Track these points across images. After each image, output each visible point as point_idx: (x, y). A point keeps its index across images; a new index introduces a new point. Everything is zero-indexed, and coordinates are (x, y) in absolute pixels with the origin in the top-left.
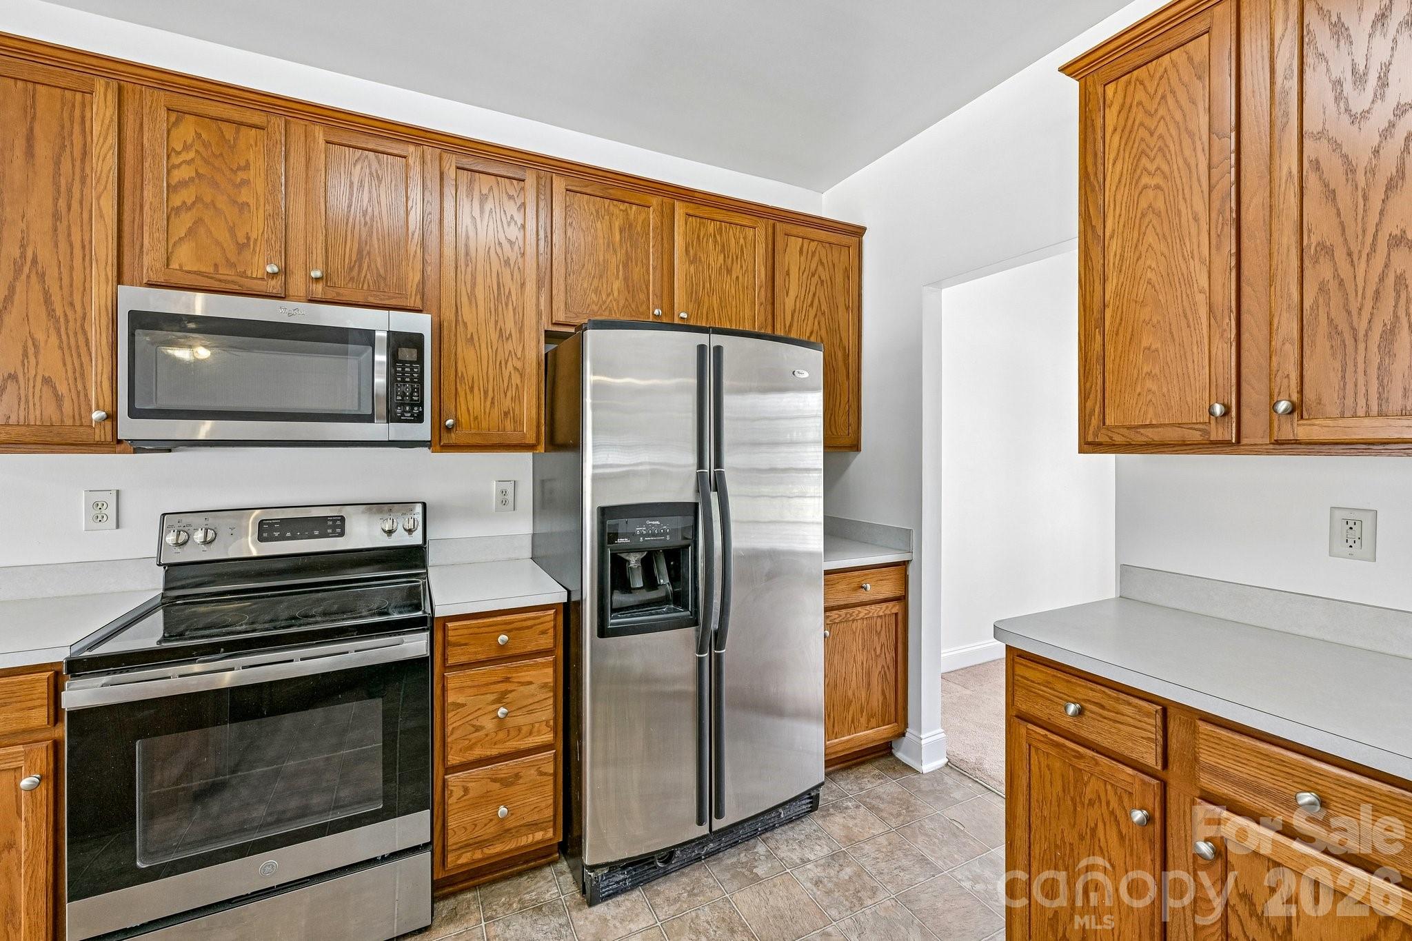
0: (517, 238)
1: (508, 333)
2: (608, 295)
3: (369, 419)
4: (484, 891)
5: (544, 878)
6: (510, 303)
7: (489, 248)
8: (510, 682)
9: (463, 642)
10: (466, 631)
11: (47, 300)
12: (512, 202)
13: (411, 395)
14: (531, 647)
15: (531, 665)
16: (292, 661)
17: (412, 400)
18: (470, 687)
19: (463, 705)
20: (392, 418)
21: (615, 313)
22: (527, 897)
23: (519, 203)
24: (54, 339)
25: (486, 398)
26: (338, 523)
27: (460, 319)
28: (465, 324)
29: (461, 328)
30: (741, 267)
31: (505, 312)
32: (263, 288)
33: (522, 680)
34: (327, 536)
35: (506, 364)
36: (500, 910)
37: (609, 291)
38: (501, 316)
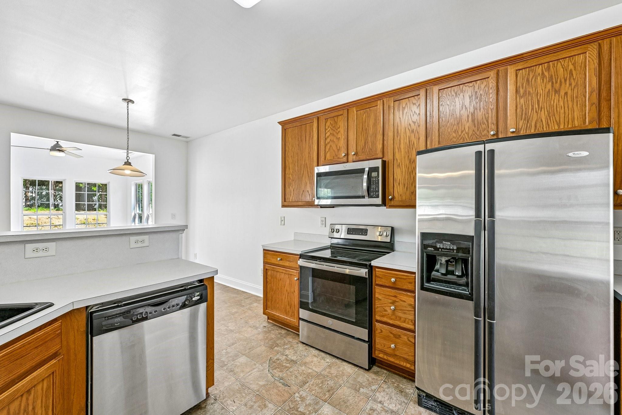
0: (417, 120)
1: (413, 160)
2: (462, 132)
3: (363, 197)
4: (390, 373)
5: (412, 385)
6: (414, 147)
7: (406, 128)
8: (397, 298)
9: (381, 277)
10: (381, 273)
11: (308, 173)
12: (415, 106)
13: (376, 189)
14: (405, 287)
15: (405, 294)
16: (335, 267)
17: (376, 190)
18: (383, 294)
19: (381, 300)
20: (370, 196)
21: (466, 139)
22: (401, 386)
23: (417, 105)
24: (309, 182)
25: (404, 187)
26: (366, 231)
27: (395, 158)
28: (397, 160)
29: (395, 161)
30: (570, 84)
31: (412, 151)
32: (342, 161)
33: (402, 299)
34: (363, 235)
35: (412, 172)
36: (390, 382)
37: (463, 129)
38: (410, 153)
